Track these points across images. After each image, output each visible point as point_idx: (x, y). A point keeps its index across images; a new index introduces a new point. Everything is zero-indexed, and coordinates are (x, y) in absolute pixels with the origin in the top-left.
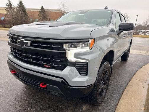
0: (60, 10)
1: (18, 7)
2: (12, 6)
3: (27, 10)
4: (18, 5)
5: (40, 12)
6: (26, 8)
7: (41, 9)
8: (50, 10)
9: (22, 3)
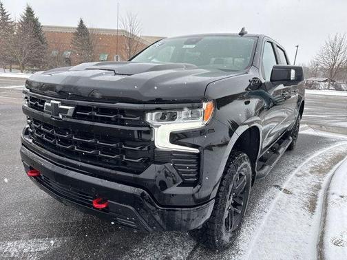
0: (123, 31)
1: (21, 23)
2: (7, 19)
3: (43, 30)
4: (23, 17)
5: (76, 34)
6: (41, 25)
7: (78, 29)
8: (99, 30)
9: (32, 13)
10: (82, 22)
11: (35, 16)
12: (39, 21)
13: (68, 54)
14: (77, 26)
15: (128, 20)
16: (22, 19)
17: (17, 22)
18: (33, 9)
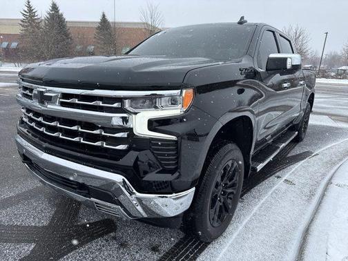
0: (144, 24)
1: (47, 19)
2: (34, 16)
3: (68, 25)
4: (49, 14)
5: (98, 28)
6: (66, 20)
7: (100, 23)
8: (121, 23)
9: (57, 9)
10: (104, 16)
11: (60, 12)
12: (64, 16)
13: (91, 48)
14: (100, 21)
15: (149, 12)
16: (48, 16)
17: (43, 18)
18: (58, 5)
